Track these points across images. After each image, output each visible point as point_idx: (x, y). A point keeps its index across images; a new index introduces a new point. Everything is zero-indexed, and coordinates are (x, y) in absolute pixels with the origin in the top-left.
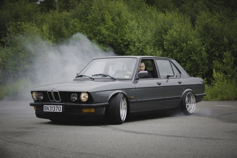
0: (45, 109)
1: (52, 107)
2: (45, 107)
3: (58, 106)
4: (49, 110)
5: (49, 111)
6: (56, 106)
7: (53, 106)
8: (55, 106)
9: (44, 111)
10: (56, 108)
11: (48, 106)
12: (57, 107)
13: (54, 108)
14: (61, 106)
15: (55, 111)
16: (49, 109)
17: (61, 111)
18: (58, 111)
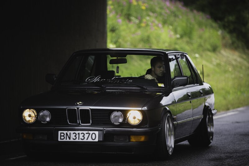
0: (62, 138)
1: (79, 134)
2: (62, 135)
3: (89, 132)
4: (71, 138)
5: (71, 140)
6: (87, 132)
7: (80, 132)
8: (85, 132)
9: (59, 140)
10: (86, 136)
11: (69, 132)
12: (89, 134)
13: (83, 135)
14: (97, 133)
15: (85, 140)
16: (73, 136)
17: (97, 140)
18: (90, 140)
